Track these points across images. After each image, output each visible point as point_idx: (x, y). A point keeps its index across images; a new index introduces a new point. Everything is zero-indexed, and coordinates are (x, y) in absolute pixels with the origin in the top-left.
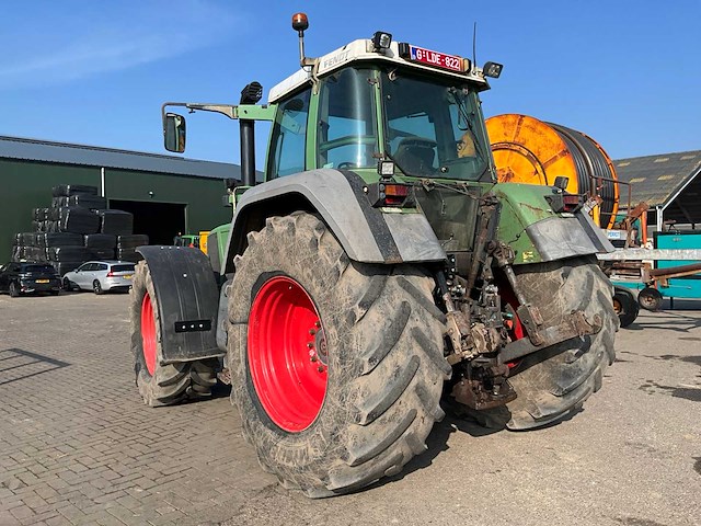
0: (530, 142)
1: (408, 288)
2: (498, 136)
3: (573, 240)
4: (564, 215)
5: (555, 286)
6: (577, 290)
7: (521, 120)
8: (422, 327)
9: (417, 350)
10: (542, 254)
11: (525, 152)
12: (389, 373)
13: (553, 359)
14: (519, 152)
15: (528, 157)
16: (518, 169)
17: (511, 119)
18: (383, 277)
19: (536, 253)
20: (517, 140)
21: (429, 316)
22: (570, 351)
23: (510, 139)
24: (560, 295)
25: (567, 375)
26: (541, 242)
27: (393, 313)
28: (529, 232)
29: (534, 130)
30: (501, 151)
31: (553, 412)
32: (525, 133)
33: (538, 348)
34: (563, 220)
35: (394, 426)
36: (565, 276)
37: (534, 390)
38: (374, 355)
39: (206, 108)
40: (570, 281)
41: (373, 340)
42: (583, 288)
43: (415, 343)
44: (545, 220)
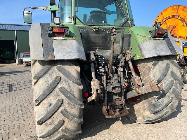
0: (182, 15)
1: (61, 70)
2: (170, 13)
3: (158, 49)
4: (157, 38)
5: (150, 69)
6: (160, 71)
7: (178, 7)
8: (66, 87)
9: (62, 96)
10: (143, 55)
11: (180, 18)
12: (46, 106)
13: (149, 99)
14: (178, 19)
15: (181, 20)
16: (177, 25)
17: (175, 7)
18: (49, 66)
19: (141, 55)
20: (177, 14)
21: (71, 82)
22: (155, 96)
23: (174, 14)
24: (152, 73)
25: (155, 106)
26: (143, 50)
27: (51, 81)
28: (139, 46)
29: (183, 10)
30: (172, 19)
31: (151, 119)
32: (180, 12)
33: (139, 95)
34: (155, 41)
35: (52, 126)
36: (155, 65)
37: (143, 110)
38: (38, 98)
39: (37, 8)
40: (157, 67)
41: (40, 92)
42: (163, 70)
43: (61, 94)
44: (146, 41)
